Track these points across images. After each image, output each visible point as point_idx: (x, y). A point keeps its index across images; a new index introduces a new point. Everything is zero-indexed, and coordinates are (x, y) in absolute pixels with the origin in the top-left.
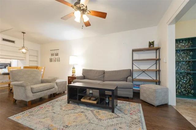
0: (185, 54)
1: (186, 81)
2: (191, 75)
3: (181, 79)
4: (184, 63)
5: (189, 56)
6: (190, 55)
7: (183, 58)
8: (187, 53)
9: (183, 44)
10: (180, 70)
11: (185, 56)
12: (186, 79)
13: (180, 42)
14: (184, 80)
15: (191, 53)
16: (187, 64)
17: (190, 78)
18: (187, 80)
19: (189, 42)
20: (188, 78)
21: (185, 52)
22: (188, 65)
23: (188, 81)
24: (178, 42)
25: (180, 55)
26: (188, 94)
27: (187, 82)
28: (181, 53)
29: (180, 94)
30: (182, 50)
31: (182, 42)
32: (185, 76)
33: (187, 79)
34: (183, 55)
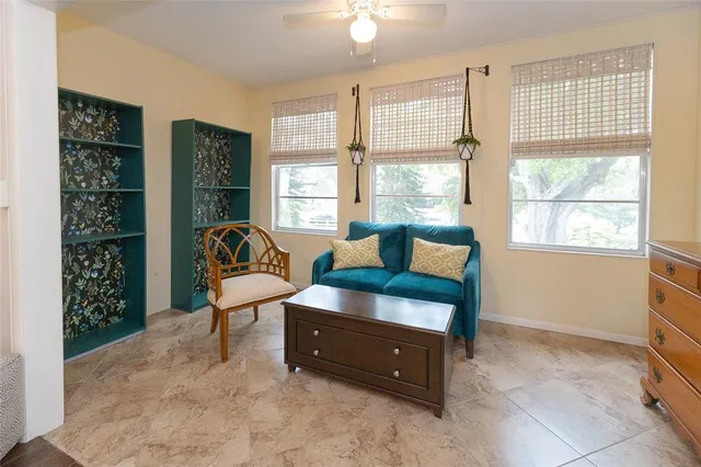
0: (95, 161)
1: (100, 271)
2: (118, 246)
3: (82, 267)
4: (92, 199)
5: (112, 173)
6: (113, 169)
7: (88, 178)
8: (104, 161)
9: (89, 121)
10: (79, 229)
11: (97, 169)
12: (97, 265)
13: (76, 108)
14: (93, 271)
15: (117, 161)
16: (102, 205)
17: (114, 258)
18: (103, 268)
19: (108, 117)
20: (108, 256)
21: (97, 155)
22: (105, 208)
23: (108, 269)
24: (69, 105)
25: (77, 163)
26: (106, 320)
27: (105, 273)
28: (82, 155)
29: (80, 332)
30: (85, 146)
31: (84, 109)
32: (95, 254)
33: (104, 262)
34: (89, 165)
